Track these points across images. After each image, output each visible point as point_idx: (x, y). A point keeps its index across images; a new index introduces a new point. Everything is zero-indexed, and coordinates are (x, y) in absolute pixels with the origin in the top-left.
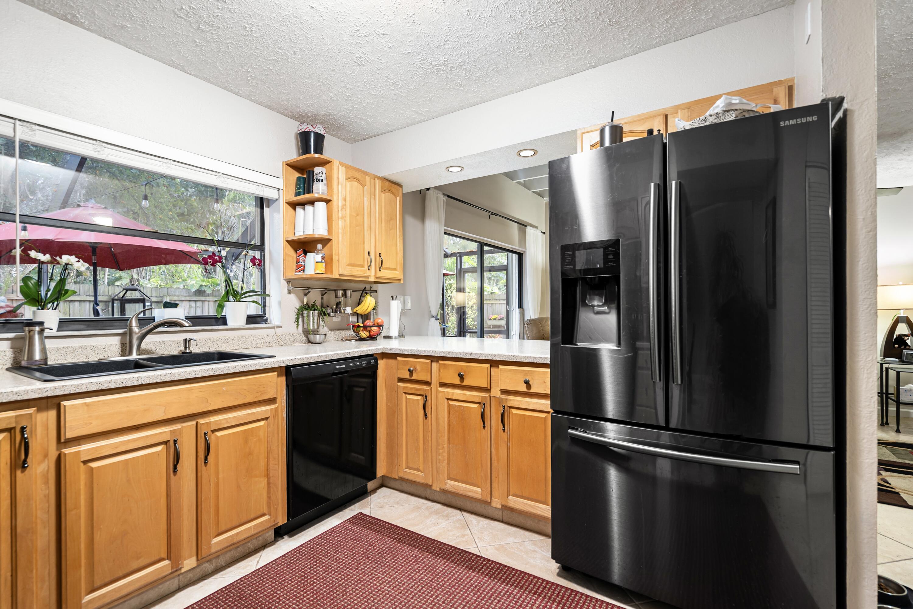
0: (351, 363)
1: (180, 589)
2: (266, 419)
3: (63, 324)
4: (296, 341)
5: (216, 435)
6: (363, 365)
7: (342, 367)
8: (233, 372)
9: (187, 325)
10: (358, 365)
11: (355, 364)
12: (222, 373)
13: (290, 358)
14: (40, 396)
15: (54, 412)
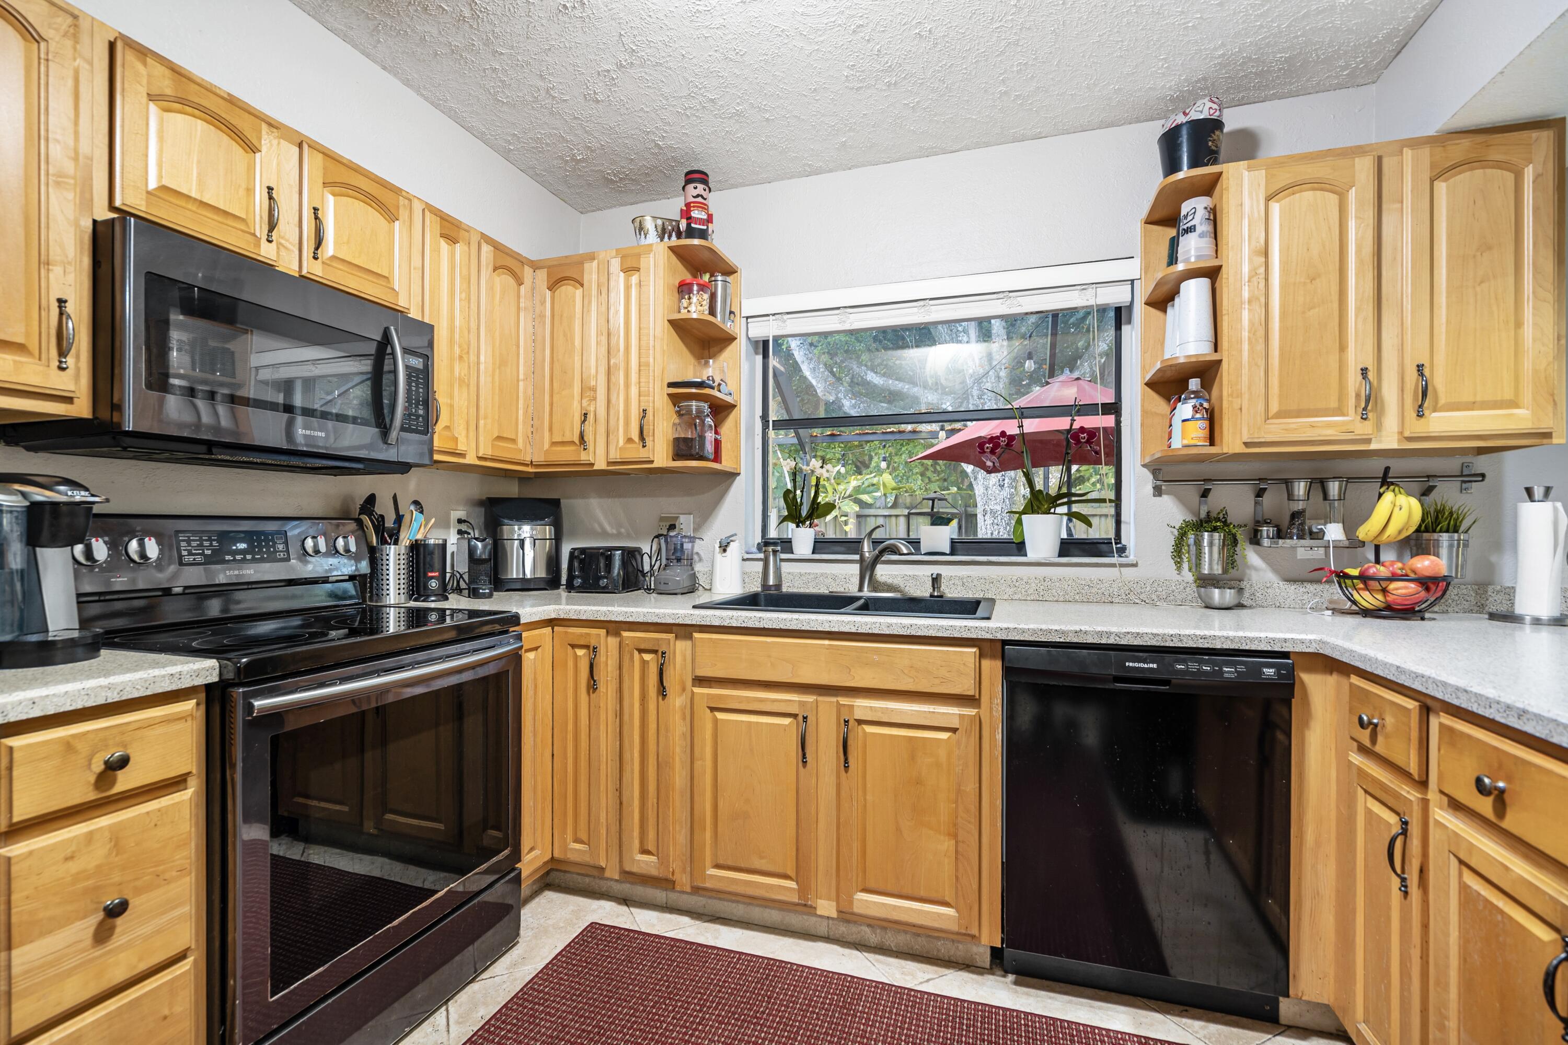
0: (1183, 662)
1: (827, 939)
2: (954, 730)
4: (1172, 598)
5: (864, 730)
6: (1226, 675)
7: (1146, 666)
8: (888, 632)
9: (905, 551)
10: (1206, 672)
11: (1193, 667)
12: (870, 631)
13: (1005, 625)
14: (673, 622)
15: (689, 643)
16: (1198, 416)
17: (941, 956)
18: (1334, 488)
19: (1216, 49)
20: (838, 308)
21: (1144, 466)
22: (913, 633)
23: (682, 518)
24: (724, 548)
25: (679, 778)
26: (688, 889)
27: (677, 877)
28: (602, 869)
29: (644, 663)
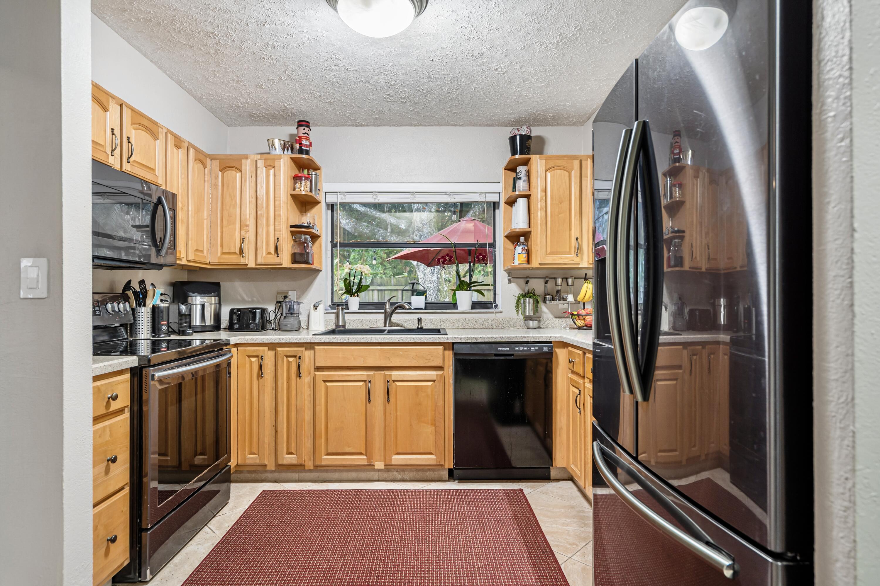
0: (518, 347)
1: (379, 481)
2: (434, 381)
3: (363, 305)
4: (515, 325)
5: (396, 384)
6: (532, 351)
7: (505, 349)
8: (406, 342)
9: (408, 308)
10: (525, 350)
11: (521, 348)
12: (399, 341)
13: (454, 336)
14: (305, 342)
15: (312, 352)
16: (523, 252)
17: (428, 478)
18: (570, 280)
19: (528, 110)
20: (373, 192)
21: (504, 270)
22: (417, 341)
23: (290, 293)
24: (316, 307)
25: (308, 416)
26: (312, 468)
27: (306, 464)
28: (266, 465)
29: (289, 362)
